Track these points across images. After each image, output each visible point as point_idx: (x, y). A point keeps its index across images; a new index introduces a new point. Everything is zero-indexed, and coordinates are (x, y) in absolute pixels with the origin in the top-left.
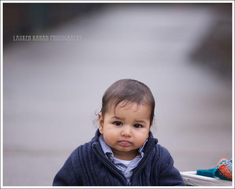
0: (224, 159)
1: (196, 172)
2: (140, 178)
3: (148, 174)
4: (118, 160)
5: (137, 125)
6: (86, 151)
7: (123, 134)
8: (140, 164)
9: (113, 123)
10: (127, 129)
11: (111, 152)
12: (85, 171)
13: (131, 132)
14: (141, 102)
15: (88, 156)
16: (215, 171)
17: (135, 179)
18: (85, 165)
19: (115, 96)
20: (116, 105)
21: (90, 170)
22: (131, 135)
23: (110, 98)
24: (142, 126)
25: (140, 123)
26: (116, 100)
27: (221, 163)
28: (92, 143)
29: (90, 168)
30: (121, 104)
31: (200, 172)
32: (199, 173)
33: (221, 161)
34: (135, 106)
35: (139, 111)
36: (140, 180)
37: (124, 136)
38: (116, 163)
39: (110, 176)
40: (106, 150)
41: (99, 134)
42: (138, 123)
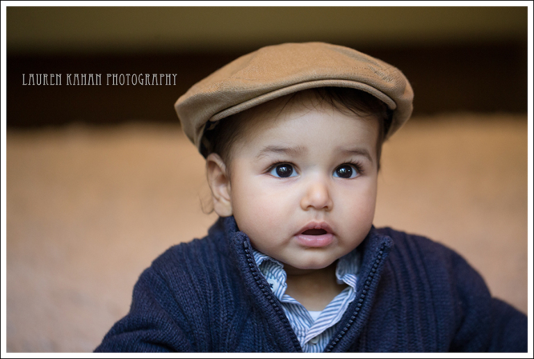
37: (311, 209)
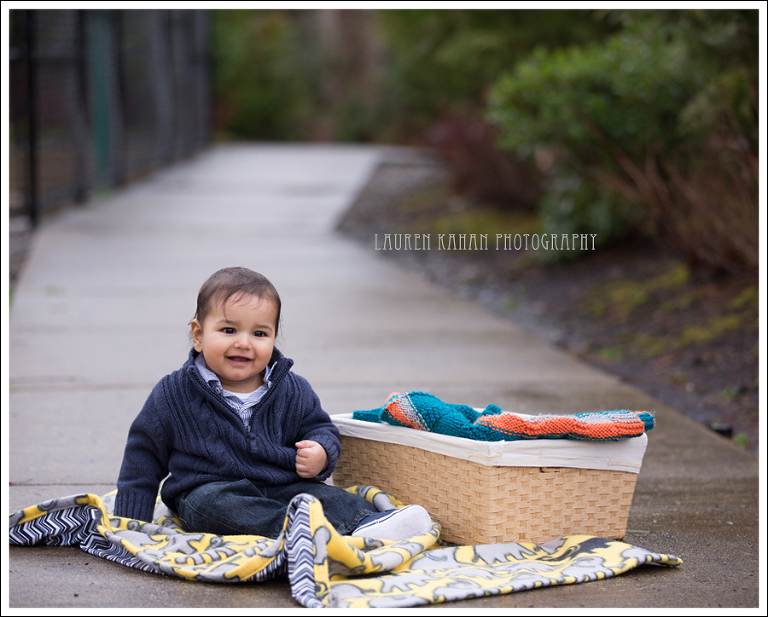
0: (395, 394)
1: (352, 415)
2: (265, 420)
3: (279, 415)
4: (227, 393)
5: (259, 333)
6: (176, 383)
7: (237, 345)
8: (264, 399)
9: (222, 330)
10: (244, 338)
11: (216, 378)
12: (176, 414)
13: (250, 344)
14: (264, 295)
15: (178, 390)
16: (381, 412)
17: (256, 420)
18: (175, 405)
19: (223, 288)
20: (226, 300)
21: (184, 412)
22: (250, 347)
23: (214, 291)
24: (266, 335)
25: (264, 330)
26: (224, 293)
27: (391, 400)
28: (184, 370)
29: (183, 408)
30: (233, 297)
31: (359, 414)
32: (358, 416)
33: (391, 396)
34: (255, 300)
35: (261, 308)
36: (265, 424)
38: (225, 395)
39: (217, 418)
40: (208, 376)
41: (195, 354)
42: (260, 330)
